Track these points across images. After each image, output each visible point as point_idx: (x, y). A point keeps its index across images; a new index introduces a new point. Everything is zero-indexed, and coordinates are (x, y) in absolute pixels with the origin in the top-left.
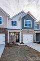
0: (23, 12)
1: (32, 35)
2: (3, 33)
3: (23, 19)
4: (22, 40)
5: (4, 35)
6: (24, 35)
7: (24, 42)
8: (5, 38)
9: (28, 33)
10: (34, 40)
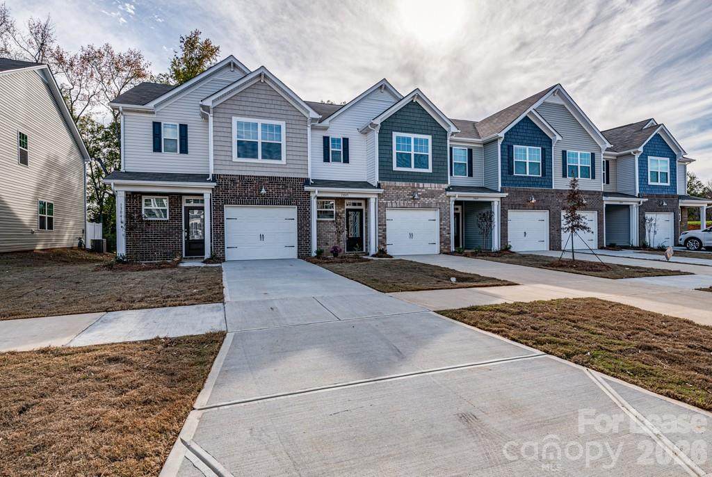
0: (383, 86)
1: (435, 215)
2: (287, 202)
3: (386, 129)
4: (382, 240)
5: (292, 212)
6: (389, 214)
7: (390, 250)
8: (300, 227)
9: (414, 202)
10: (444, 241)
